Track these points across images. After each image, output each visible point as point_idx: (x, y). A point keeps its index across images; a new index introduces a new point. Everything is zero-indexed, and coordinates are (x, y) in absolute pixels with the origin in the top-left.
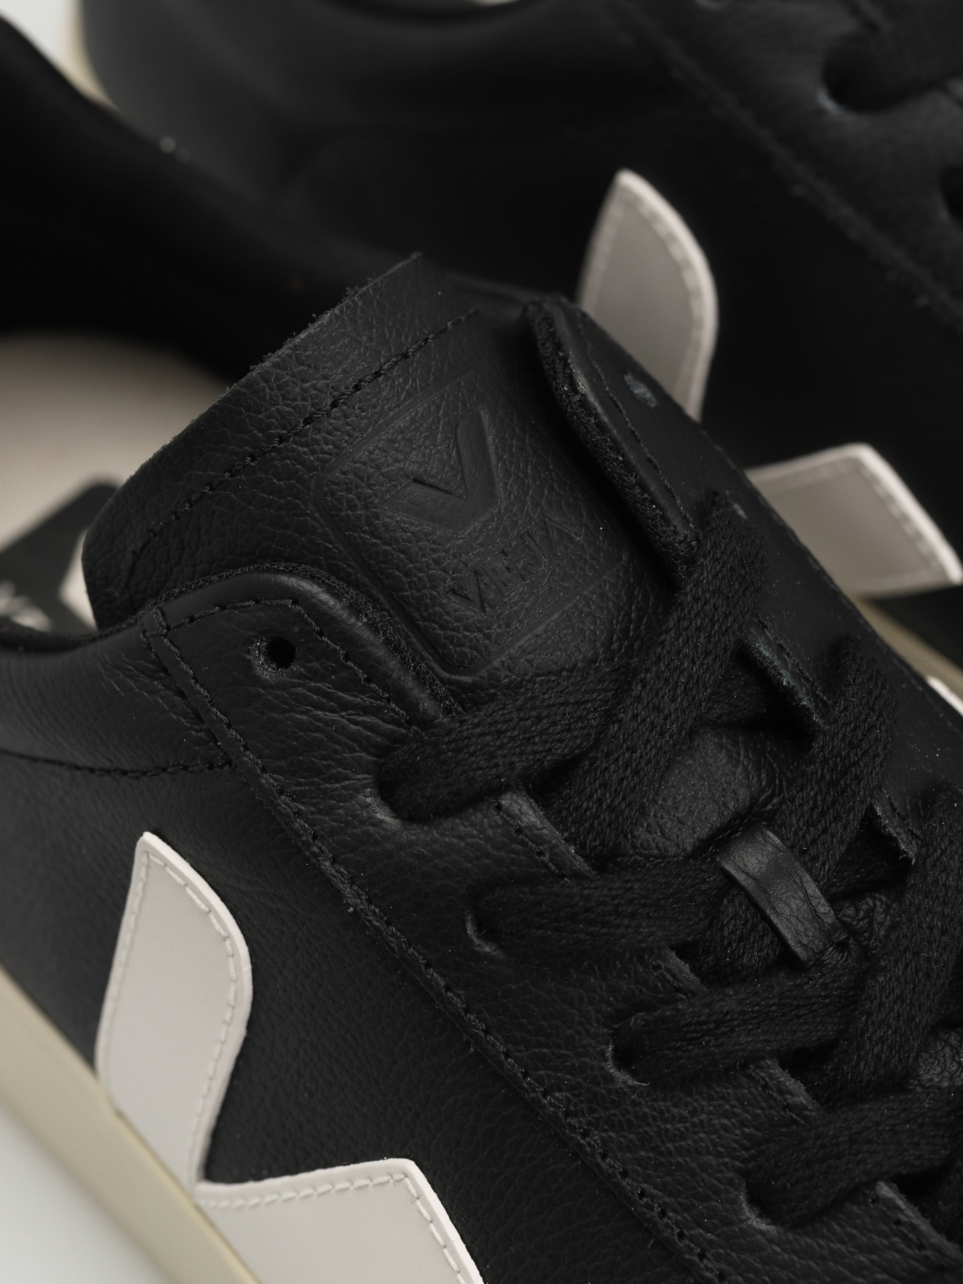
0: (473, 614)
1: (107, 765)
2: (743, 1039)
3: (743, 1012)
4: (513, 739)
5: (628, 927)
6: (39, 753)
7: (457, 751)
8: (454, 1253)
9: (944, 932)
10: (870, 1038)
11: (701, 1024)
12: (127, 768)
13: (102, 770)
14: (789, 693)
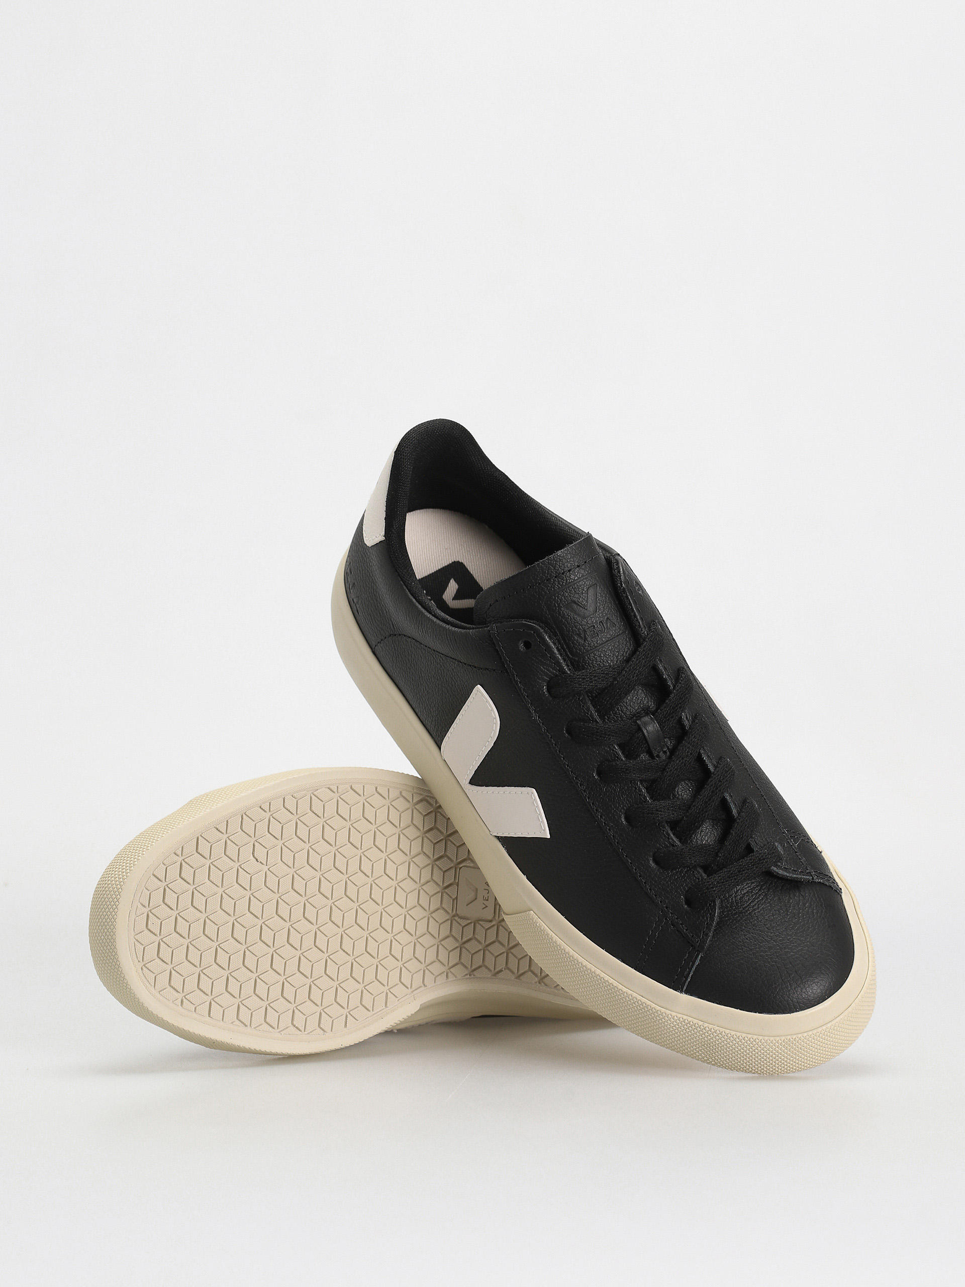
0: (581, 641)
1: (471, 664)
2: (632, 774)
3: (634, 768)
4: (587, 681)
5: (607, 738)
6: (450, 655)
7: (571, 682)
8: (541, 816)
9: (691, 754)
10: (666, 779)
11: (622, 769)
12: (476, 666)
13: (468, 665)
14: (666, 680)
